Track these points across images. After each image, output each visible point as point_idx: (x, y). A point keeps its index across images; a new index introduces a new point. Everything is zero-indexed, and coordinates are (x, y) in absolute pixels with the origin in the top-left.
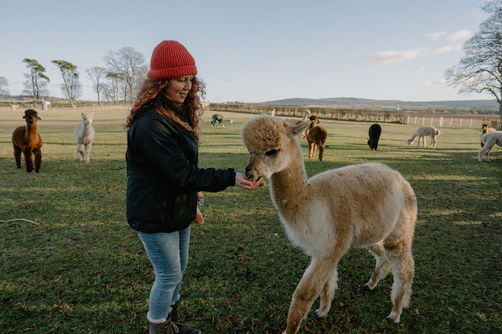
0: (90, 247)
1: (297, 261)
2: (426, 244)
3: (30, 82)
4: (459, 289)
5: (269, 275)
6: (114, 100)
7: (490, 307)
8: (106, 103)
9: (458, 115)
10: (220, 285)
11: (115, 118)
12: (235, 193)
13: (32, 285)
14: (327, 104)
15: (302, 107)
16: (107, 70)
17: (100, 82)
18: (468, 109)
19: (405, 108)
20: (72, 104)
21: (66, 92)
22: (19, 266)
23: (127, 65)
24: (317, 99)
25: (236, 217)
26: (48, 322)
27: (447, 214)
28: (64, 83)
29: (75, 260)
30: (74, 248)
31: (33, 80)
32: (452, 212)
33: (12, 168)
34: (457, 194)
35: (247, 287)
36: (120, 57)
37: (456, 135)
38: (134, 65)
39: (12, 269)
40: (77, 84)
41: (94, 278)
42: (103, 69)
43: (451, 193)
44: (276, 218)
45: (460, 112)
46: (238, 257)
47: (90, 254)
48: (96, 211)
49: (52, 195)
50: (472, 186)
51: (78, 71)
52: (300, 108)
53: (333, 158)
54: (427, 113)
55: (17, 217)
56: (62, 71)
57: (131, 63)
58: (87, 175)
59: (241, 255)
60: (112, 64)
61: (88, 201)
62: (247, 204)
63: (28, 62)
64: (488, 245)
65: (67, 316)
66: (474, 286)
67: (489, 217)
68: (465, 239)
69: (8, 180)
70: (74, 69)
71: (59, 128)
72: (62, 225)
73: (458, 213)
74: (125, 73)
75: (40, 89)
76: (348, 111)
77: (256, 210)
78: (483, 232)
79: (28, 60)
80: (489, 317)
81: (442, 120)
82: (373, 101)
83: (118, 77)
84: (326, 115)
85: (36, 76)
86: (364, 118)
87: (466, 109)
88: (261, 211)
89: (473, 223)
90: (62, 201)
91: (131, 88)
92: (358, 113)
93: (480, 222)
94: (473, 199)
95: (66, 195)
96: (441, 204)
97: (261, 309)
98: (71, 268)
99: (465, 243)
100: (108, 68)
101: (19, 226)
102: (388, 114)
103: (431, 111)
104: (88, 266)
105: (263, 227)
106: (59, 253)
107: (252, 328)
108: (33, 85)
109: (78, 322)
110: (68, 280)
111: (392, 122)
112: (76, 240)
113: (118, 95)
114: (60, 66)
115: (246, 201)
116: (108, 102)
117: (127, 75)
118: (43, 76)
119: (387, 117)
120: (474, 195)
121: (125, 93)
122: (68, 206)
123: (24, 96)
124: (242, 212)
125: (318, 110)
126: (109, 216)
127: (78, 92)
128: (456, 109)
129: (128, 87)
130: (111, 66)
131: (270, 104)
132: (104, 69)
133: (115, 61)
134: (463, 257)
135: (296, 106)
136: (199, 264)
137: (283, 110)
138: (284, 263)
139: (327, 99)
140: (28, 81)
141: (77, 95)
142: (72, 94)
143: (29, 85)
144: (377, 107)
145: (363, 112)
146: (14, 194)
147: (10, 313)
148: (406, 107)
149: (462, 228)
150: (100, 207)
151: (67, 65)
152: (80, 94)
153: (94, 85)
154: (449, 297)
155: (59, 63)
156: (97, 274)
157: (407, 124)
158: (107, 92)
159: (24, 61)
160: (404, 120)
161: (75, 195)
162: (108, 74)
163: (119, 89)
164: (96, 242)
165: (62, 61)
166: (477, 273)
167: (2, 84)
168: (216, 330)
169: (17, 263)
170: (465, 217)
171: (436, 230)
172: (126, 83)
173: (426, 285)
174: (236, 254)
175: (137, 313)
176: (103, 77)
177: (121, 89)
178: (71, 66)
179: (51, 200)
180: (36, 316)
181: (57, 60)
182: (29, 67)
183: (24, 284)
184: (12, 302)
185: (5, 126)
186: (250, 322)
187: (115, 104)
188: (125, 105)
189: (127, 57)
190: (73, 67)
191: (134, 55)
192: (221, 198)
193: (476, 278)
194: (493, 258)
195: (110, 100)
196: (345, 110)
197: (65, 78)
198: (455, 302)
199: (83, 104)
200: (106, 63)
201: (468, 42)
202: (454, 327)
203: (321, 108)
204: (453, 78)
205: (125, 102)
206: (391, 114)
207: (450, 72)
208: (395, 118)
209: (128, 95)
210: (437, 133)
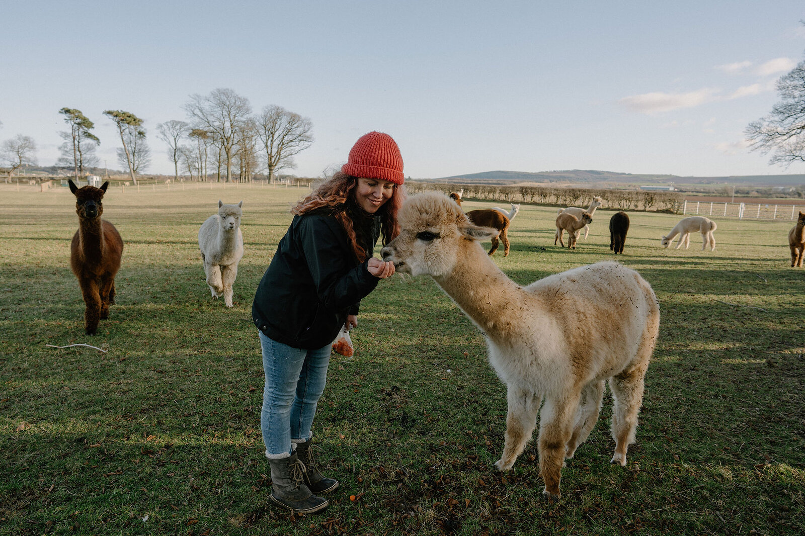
0: (182, 382)
1: (476, 405)
2: (673, 387)
3: (70, 146)
4: (705, 444)
5: (434, 421)
6: (200, 174)
7: (744, 465)
8: (188, 179)
9: (776, 199)
10: (364, 430)
11: (203, 202)
12: (392, 315)
13: (110, 424)
14: (551, 181)
15: (508, 186)
16: (191, 125)
17: (179, 145)
18: (792, 189)
19: (683, 188)
20: (135, 181)
21: (126, 160)
22: (89, 402)
23: (222, 118)
24: (534, 172)
25: (392, 347)
26: (136, 467)
27: (714, 348)
28: (123, 147)
29: (163, 397)
30: (159, 382)
31: (74, 141)
32: (724, 346)
33: (57, 276)
34: (738, 321)
35: (402, 434)
36: (212, 104)
37: (763, 233)
38: (235, 118)
39: (81, 406)
40: (142, 149)
41: (191, 419)
42: (183, 124)
43: (730, 320)
44: (450, 349)
45: (778, 195)
46: (392, 398)
47: (182, 390)
48: (185, 336)
49: (120, 313)
50: (767, 310)
51: (144, 127)
52: (504, 187)
53: (550, 266)
54: (720, 196)
55: (74, 342)
56: (120, 127)
57: (229, 115)
58: (168, 287)
59: (395, 396)
60: (199, 116)
61: (173, 323)
62: (409, 330)
63: (68, 114)
64: (766, 391)
65: (160, 461)
66: (729, 441)
67: (780, 353)
68: (734, 382)
69: (54, 293)
70: (139, 125)
71: (116, 218)
72: (139, 353)
73: (734, 348)
74: (218, 130)
75: (84, 156)
76: (583, 192)
77: (421, 338)
78: (765, 375)
79: (67, 111)
80: (737, 476)
81: (742, 208)
82: (629, 176)
83: (208, 137)
85: (79, 136)
87: (789, 189)
88: (429, 340)
89: (753, 361)
90: (135, 321)
91: (227, 154)
93: (764, 361)
94: (763, 329)
95: (141, 314)
96: (710, 335)
97: (420, 460)
98: (159, 407)
99: (733, 387)
100: (193, 122)
101: (80, 354)
102: (652, 198)
103: (727, 193)
104: (181, 405)
105: (431, 361)
106: (140, 388)
107: (406, 479)
108: (75, 150)
109: (175, 468)
110: (156, 420)
111: (658, 211)
112: (161, 372)
113: (207, 166)
114: (118, 119)
115: (407, 327)
116: (191, 177)
117: (222, 134)
118: (89, 136)
119: (649, 202)
120: (766, 323)
121: (219, 162)
122: (145, 329)
123: (59, 168)
124: (401, 341)
125: (533, 191)
126: (204, 343)
127: (144, 161)
128: (771, 189)
129: (224, 152)
130: (196, 120)
131: (454, 181)
132: (187, 125)
133: (204, 111)
134: (722, 405)
135: (499, 184)
136: (335, 406)
137: (475, 191)
138: (457, 407)
140: (65, 143)
141: (142, 165)
142: (134, 164)
143: (68, 150)
144: (635, 186)
145: (608, 195)
146: (65, 312)
147: (87, 455)
148: (684, 186)
149: (734, 368)
150: (191, 330)
151: (128, 118)
152: (147, 163)
153: (170, 149)
154: (688, 452)
155: (116, 115)
156: (194, 415)
157: (683, 214)
158: (189, 161)
159: (60, 112)
160: (679, 207)
161: (154, 314)
162: (192, 131)
163: (209, 155)
164: (189, 376)
165: (120, 111)
166: (738, 426)
167: (27, 149)
168: (358, 481)
169: (86, 398)
170: (743, 352)
171: (693, 370)
172: (220, 146)
173: (659, 437)
174: (389, 395)
175: (252, 460)
176: (184, 136)
177: (212, 157)
178: (135, 120)
179: (120, 320)
180: (120, 460)
181: (112, 109)
182: (69, 121)
183: (99, 423)
184: (87, 443)
185: (34, 214)
186: (404, 474)
187: (202, 180)
188: (218, 181)
189: (222, 104)
190: (137, 121)
191: (234, 101)
192: (370, 321)
193: (734, 432)
194: (769, 407)
195: (195, 173)
196: (579, 191)
197: (124, 139)
198: (694, 458)
199: (151, 179)
200: (189, 114)
201: (784, 79)
202: (685, 485)
203: (539, 188)
204: (761, 137)
205: (218, 177)
206: (657, 198)
207: (755, 128)
208: (664, 205)
209: (224, 166)
210: (712, 227)
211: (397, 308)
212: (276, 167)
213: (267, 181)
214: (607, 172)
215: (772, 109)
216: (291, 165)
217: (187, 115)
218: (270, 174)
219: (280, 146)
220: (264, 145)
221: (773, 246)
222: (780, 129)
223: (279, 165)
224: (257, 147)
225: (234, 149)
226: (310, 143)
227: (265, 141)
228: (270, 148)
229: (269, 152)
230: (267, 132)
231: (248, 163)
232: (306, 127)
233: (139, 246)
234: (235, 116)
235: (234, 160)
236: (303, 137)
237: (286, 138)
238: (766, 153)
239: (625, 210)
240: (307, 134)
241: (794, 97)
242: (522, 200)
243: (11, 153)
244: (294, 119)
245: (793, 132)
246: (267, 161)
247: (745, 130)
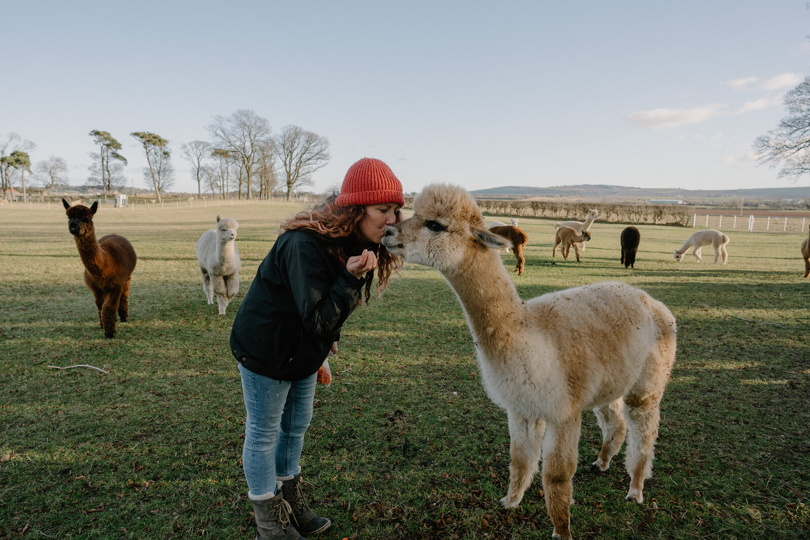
0: (180, 405)
1: (482, 431)
2: (690, 411)
3: (99, 166)
4: (728, 477)
5: (438, 449)
6: (222, 191)
7: (773, 503)
8: (210, 197)
9: (784, 211)
10: (363, 460)
12: (399, 333)
13: (99, 453)
14: (561, 196)
15: (519, 200)
16: (213, 145)
17: (202, 164)
18: (801, 201)
19: (692, 201)
20: (160, 199)
21: (151, 179)
22: (80, 429)
23: (243, 138)
24: (544, 187)
25: (397, 368)
26: (120, 502)
27: (732, 368)
28: (149, 167)
29: (158, 422)
30: (157, 406)
31: (103, 162)
32: (742, 365)
33: (71, 293)
34: (755, 338)
35: (403, 465)
36: (233, 125)
37: (774, 245)
39: (72, 432)
40: (167, 168)
41: (184, 447)
42: (206, 144)
43: (747, 337)
44: (457, 369)
45: (787, 207)
46: (395, 423)
47: (178, 414)
48: (189, 356)
49: (127, 332)
50: (784, 326)
51: (169, 147)
52: (515, 202)
53: (560, 280)
54: (729, 209)
55: (77, 362)
56: (146, 148)
57: (249, 135)
58: (178, 304)
59: (398, 421)
60: (221, 136)
61: (179, 342)
62: (416, 349)
63: (97, 136)
64: (790, 416)
65: (145, 495)
66: (754, 474)
67: (803, 373)
68: (755, 405)
69: (66, 311)
70: (164, 145)
71: (138, 235)
72: (140, 375)
73: (752, 367)
74: (239, 149)
75: (112, 176)
76: (593, 206)
77: (428, 357)
78: (787, 397)
79: (97, 133)
80: (767, 517)
81: (751, 221)
82: (637, 190)
83: (230, 156)
84: (558, 213)
85: (107, 157)
86: (620, 218)
87: (798, 201)
88: (436, 359)
89: (774, 382)
90: (141, 340)
91: (248, 172)
92: (611, 210)
93: (785, 382)
94: (781, 346)
95: (148, 332)
96: (727, 353)
97: (420, 495)
98: (152, 434)
99: (754, 411)
100: (215, 142)
101: (81, 375)
102: (661, 211)
103: (736, 206)
104: (175, 431)
105: (437, 382)
106: (136, 412)
107: (404, 519)
108: (103, 170)
109: (160, 504)
110: (147, 448)
111: (667, 224)
112: (159, 395)
113: (229, 184)
114: (144, 140)
115: (415, 345)
116: (214, 194)
117: (243, 153)
118: (117, 156)
119: (659, 216)
120: (785, 340)
121: (240, 180)
122: (149, 348)
123: (89, 187)
124: (407, 360)
125: (544, 205)
126: (207, 363)
127: (169, 180)
128: (780, 202)
129: (244, 170)
130: (219, 139)
132: (209, 145)
133: (226, 131)
134: (744, 431)
135: (511, 199)
136: (334, 432)
137: (487, 206)
138: (462, 434)
139: (561, 187)
140: (95, 163)
141: (167, 184)
142: (159, 183)
143: (97, 170)
144: (644, 200)
145: (618, 209)
146: (73, 331)
147: (70, 489)
148: (693, 199)
149: (754, 389)
150: (196, 349)
151: (153, 139)
152: (172, 182)
153: (193, 168)
154: (710, 487)
155: (141, 136)
156: (187, 442)
157: (692, 227)
158: (212, 180)
159: (91, 134)
160: (688, 220)
161: (160, 333)
162: (214, 151)
163: (230, 174)
164: (187, 399)
165: (146, 132)
166: (763, 456)
167: (59, 169)
168: (352, 520)
169: (79, 424)
170: (762, 373)
171: (710, 391)
172: (241, 165)
173: (677, 470)
174: (392, 420)
175: (241, 495)
176: (207, 156)
177: (233, 175)
178: (160, 141)
179: (126, 339)
180: (104, 494)
181: (138, 131)
182: (99, 143)
183: (88, 452)
184: (72, 475)
185: (61, 232)
186: (402, 511)
187: (224, 198)
188: (239, 198)
189: (243, 125)
190: (162, 141)
191: (254, 122)
192: (377, 339)
193: (760, 463)
194: (795, 434)
195: (217, 191)
196: (589, 205)
197: (150, 159)
198: (718, 494)
199: (175, 197)
200: (212, 135)
201: (791, 93)
202: (709, 528)
203: (550, 203)
204: (769, 151)
205: (239, 194)
206: (667, 211)
207: (763, 142)
208: (674, 218)
209: (244, 184)
210: (724, 241)
211: (405, 325)
212: (295, 184)
213: (286, 198)
214: (616, 187)
215: (780, 123)
216: (309, 182)
217: (210, 135)
218: (289, 191)
219: (298, 164)
220: (283, 164)
221: (786, 259)
222: (788, 143)
223: (297, 183)
224: (276, 166)
225: (255, 167)
226: (327, 161)
227: (284, 160)
228: (288, 166)
229: (288, 170)
230: (286, 151)
231: (267, 181)
232: (324, 145)
233: (156, 263)
234: (255, 136)
235: (254, 178)
236: (321, 156)
237: (304, 156)
238: (774, 167)
239: (635, 224)
240: (324, 152)
241: (802, 111)
242: (534, 215)
243: (44, 174)
244: (311, 138)
245: (802, 145)
246: (286, 179)
247: (753, 144)
